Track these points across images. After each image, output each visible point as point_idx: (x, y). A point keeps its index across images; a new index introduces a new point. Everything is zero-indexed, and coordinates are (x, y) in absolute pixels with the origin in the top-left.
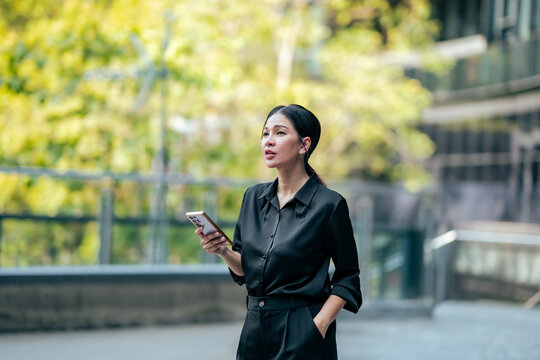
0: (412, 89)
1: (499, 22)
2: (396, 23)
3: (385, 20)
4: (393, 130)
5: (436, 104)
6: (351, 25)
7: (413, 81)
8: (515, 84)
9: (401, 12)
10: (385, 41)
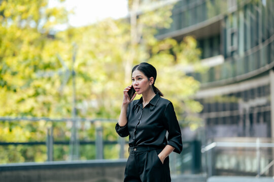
0: (190, 81)
1: (229, 49)
2: (181, 51)
3: (175, 50)
4: (183, 102)
5: (202, 89)
6: (159, 53)
7: (191, 78)
8: (238, 78)
9: (182, 45)
10: (175, 59)
